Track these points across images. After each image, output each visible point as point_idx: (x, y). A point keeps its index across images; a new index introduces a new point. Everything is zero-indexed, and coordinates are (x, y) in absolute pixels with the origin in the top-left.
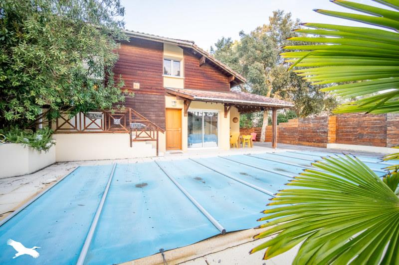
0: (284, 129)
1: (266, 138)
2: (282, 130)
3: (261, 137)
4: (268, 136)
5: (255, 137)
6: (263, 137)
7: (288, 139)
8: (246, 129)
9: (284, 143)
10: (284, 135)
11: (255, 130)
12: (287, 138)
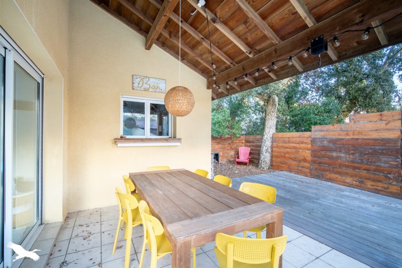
0: (331, 141)
1: (272, 161)
2: (326, 143)
3: (262, 157)
4: (277, 157)
5: (247, 156)
6: (266, 157)
7: (350, 171)
8: (228, 138)
9: (330, 180)
10: (331, 158)
11: (247, 141)
12: (344, 170)
